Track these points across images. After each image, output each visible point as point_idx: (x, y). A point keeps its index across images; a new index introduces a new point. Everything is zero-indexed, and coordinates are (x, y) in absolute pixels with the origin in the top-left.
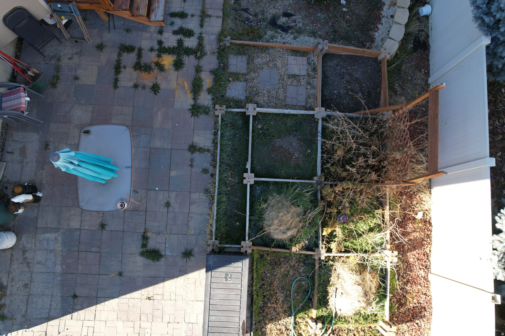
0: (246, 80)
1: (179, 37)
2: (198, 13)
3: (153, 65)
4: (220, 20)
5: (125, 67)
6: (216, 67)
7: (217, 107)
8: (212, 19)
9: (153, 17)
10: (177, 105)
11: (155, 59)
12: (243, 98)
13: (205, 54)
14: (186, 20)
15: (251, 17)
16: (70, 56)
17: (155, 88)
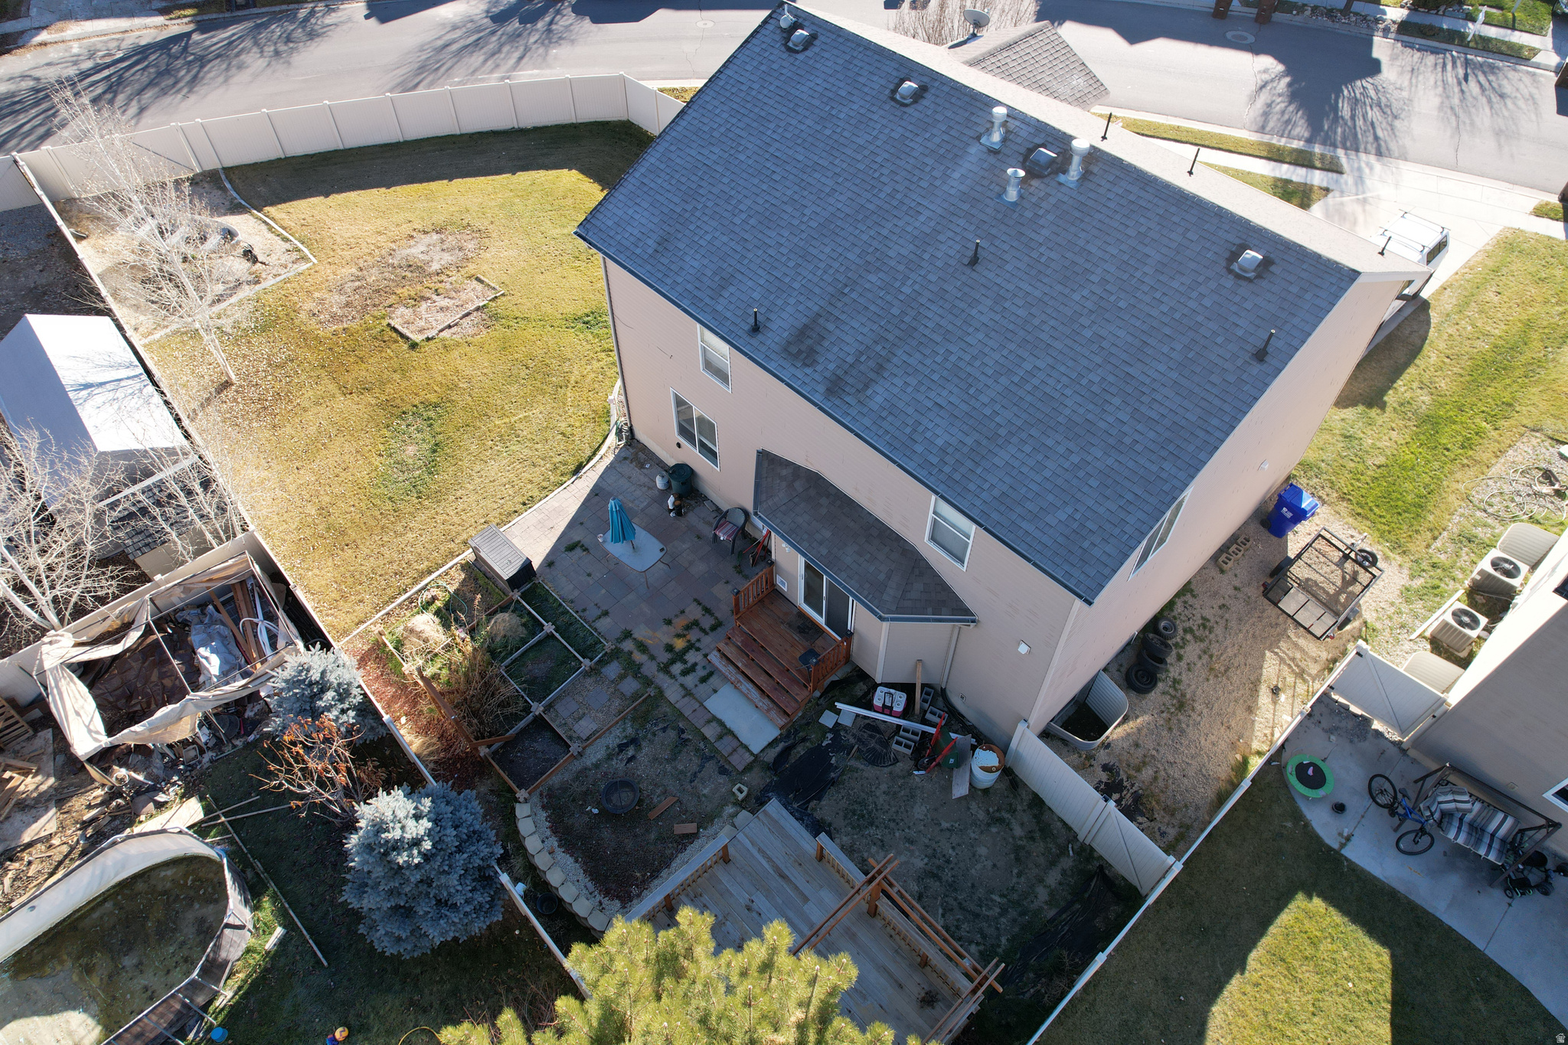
3: (686, 632)
5: (703, 615)
8: (679, 696)
10: (642, 626)
11: (688, 637)
14: (697, 679)
17: (669, 622)
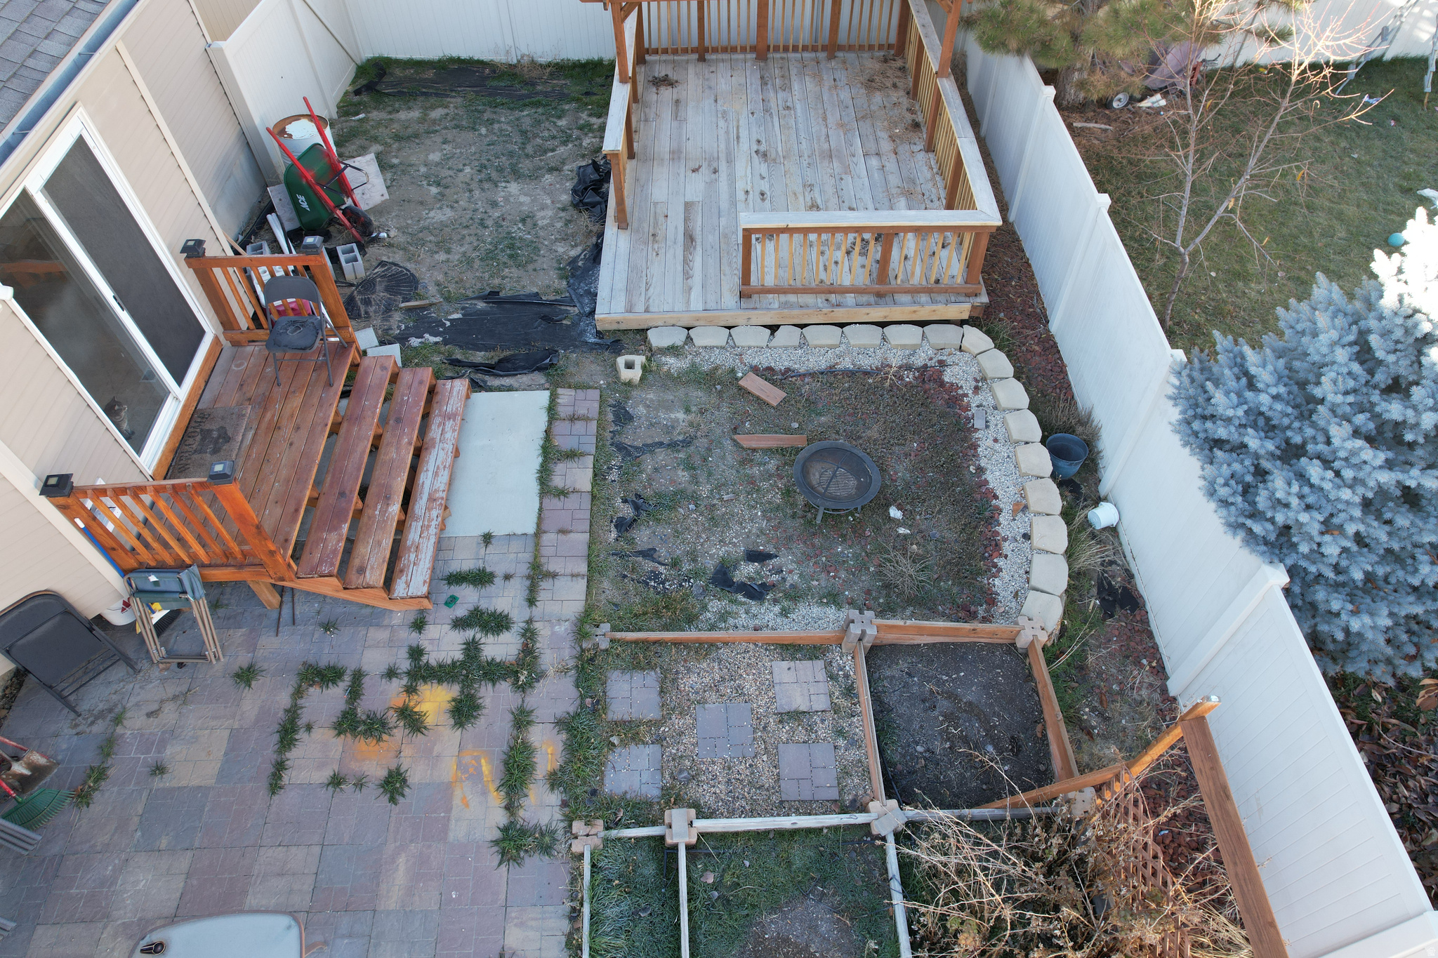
0: (660, 740)
1: (470, 634)
2: (524, 569)
3: (392, 718)
4: (583, 583)
5: (309, 728)
6: (572, 710)
7: (578, 826)
8: (560, 583)
9: (400, 588)
10: (457, 832)
11: (400, 700)
12: (653, 792)
13: (542, 675)
14: (490, 589)
15: (662, 569)
16: (155, 707)
17: (394, 784)
